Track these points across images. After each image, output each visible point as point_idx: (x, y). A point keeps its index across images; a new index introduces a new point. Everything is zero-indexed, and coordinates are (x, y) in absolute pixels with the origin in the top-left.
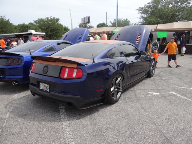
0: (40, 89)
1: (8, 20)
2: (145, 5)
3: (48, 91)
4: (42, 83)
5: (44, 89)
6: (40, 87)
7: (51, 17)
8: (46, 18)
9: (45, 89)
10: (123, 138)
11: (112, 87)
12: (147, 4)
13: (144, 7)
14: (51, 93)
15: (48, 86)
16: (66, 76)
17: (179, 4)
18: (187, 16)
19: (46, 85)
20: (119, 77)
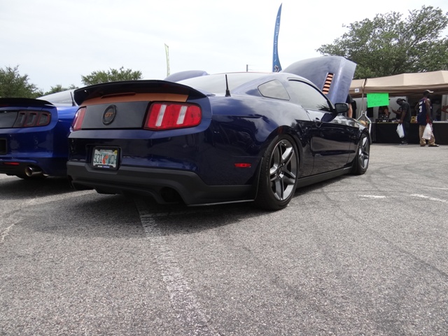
0: (94, 164)
1: (25, 78)
2: (336, 41)
3: (114, 166)
4: (99, 150)
5: (104, 162)
6: (94, 160)
7: (123, 70)
8: (111, 71)
9: (106, 164)
10: (307, 262)
11: (272, 166)
12: (341, 39)
13: (333, 44)
14: (121, 168)
15: (115, 154)
16: (159, 124)
17: (413, 38)
18: (433, 62)
19: (109, 153)
20: (288, 147)
